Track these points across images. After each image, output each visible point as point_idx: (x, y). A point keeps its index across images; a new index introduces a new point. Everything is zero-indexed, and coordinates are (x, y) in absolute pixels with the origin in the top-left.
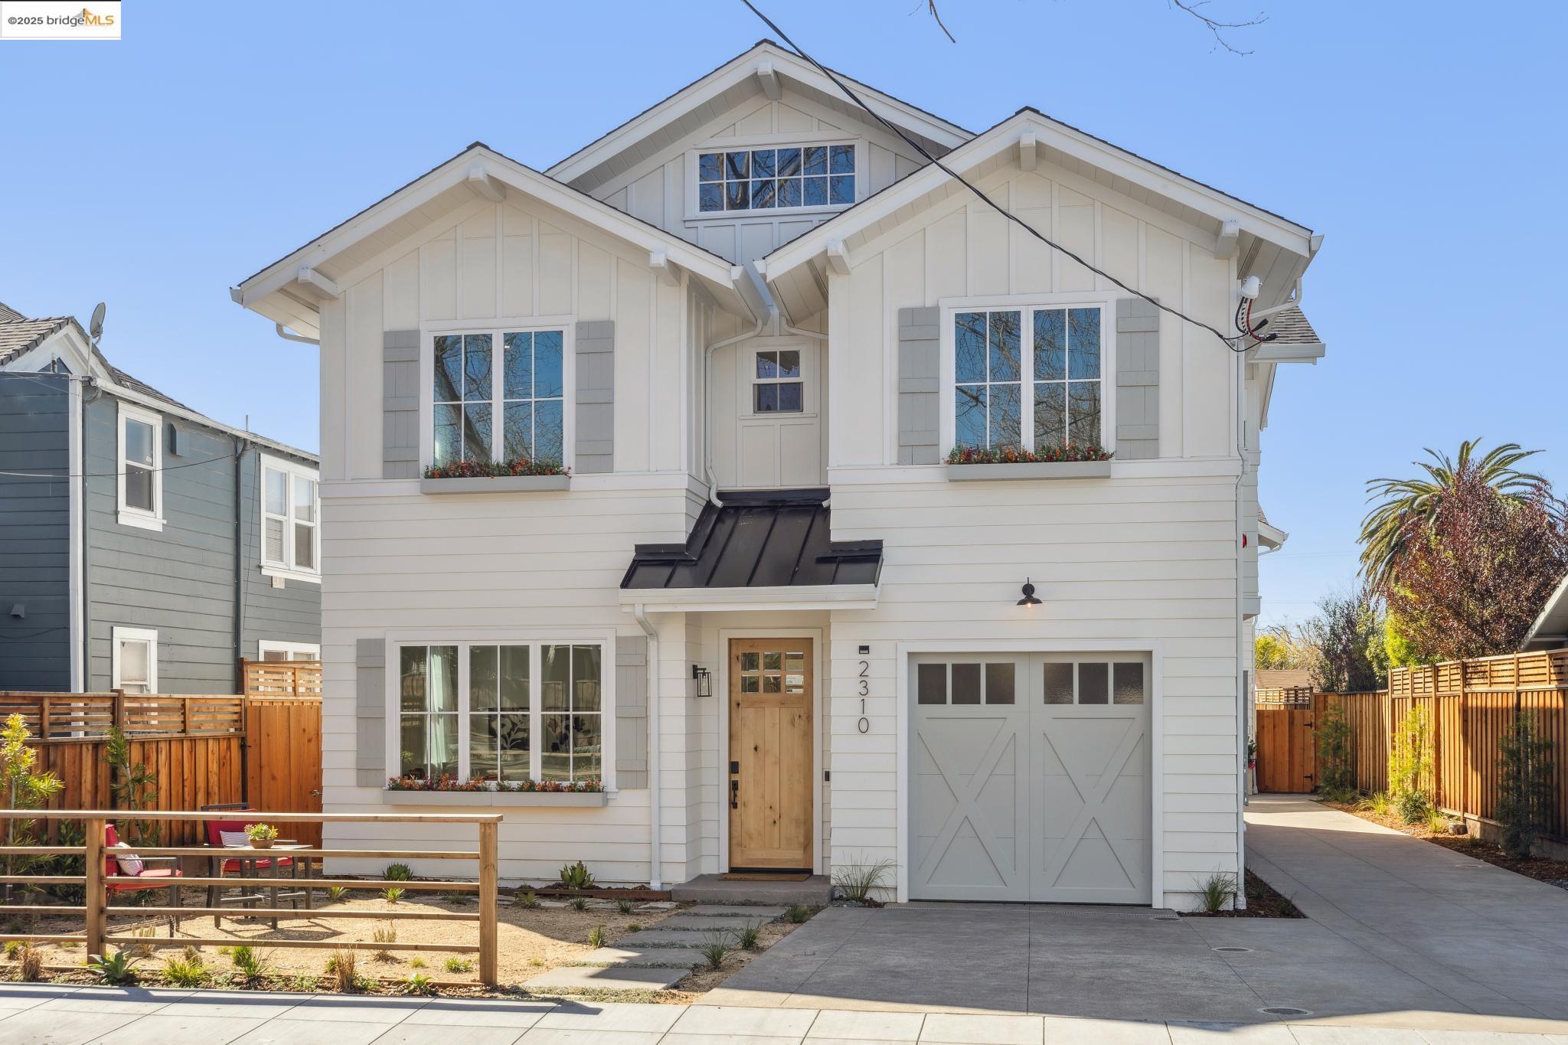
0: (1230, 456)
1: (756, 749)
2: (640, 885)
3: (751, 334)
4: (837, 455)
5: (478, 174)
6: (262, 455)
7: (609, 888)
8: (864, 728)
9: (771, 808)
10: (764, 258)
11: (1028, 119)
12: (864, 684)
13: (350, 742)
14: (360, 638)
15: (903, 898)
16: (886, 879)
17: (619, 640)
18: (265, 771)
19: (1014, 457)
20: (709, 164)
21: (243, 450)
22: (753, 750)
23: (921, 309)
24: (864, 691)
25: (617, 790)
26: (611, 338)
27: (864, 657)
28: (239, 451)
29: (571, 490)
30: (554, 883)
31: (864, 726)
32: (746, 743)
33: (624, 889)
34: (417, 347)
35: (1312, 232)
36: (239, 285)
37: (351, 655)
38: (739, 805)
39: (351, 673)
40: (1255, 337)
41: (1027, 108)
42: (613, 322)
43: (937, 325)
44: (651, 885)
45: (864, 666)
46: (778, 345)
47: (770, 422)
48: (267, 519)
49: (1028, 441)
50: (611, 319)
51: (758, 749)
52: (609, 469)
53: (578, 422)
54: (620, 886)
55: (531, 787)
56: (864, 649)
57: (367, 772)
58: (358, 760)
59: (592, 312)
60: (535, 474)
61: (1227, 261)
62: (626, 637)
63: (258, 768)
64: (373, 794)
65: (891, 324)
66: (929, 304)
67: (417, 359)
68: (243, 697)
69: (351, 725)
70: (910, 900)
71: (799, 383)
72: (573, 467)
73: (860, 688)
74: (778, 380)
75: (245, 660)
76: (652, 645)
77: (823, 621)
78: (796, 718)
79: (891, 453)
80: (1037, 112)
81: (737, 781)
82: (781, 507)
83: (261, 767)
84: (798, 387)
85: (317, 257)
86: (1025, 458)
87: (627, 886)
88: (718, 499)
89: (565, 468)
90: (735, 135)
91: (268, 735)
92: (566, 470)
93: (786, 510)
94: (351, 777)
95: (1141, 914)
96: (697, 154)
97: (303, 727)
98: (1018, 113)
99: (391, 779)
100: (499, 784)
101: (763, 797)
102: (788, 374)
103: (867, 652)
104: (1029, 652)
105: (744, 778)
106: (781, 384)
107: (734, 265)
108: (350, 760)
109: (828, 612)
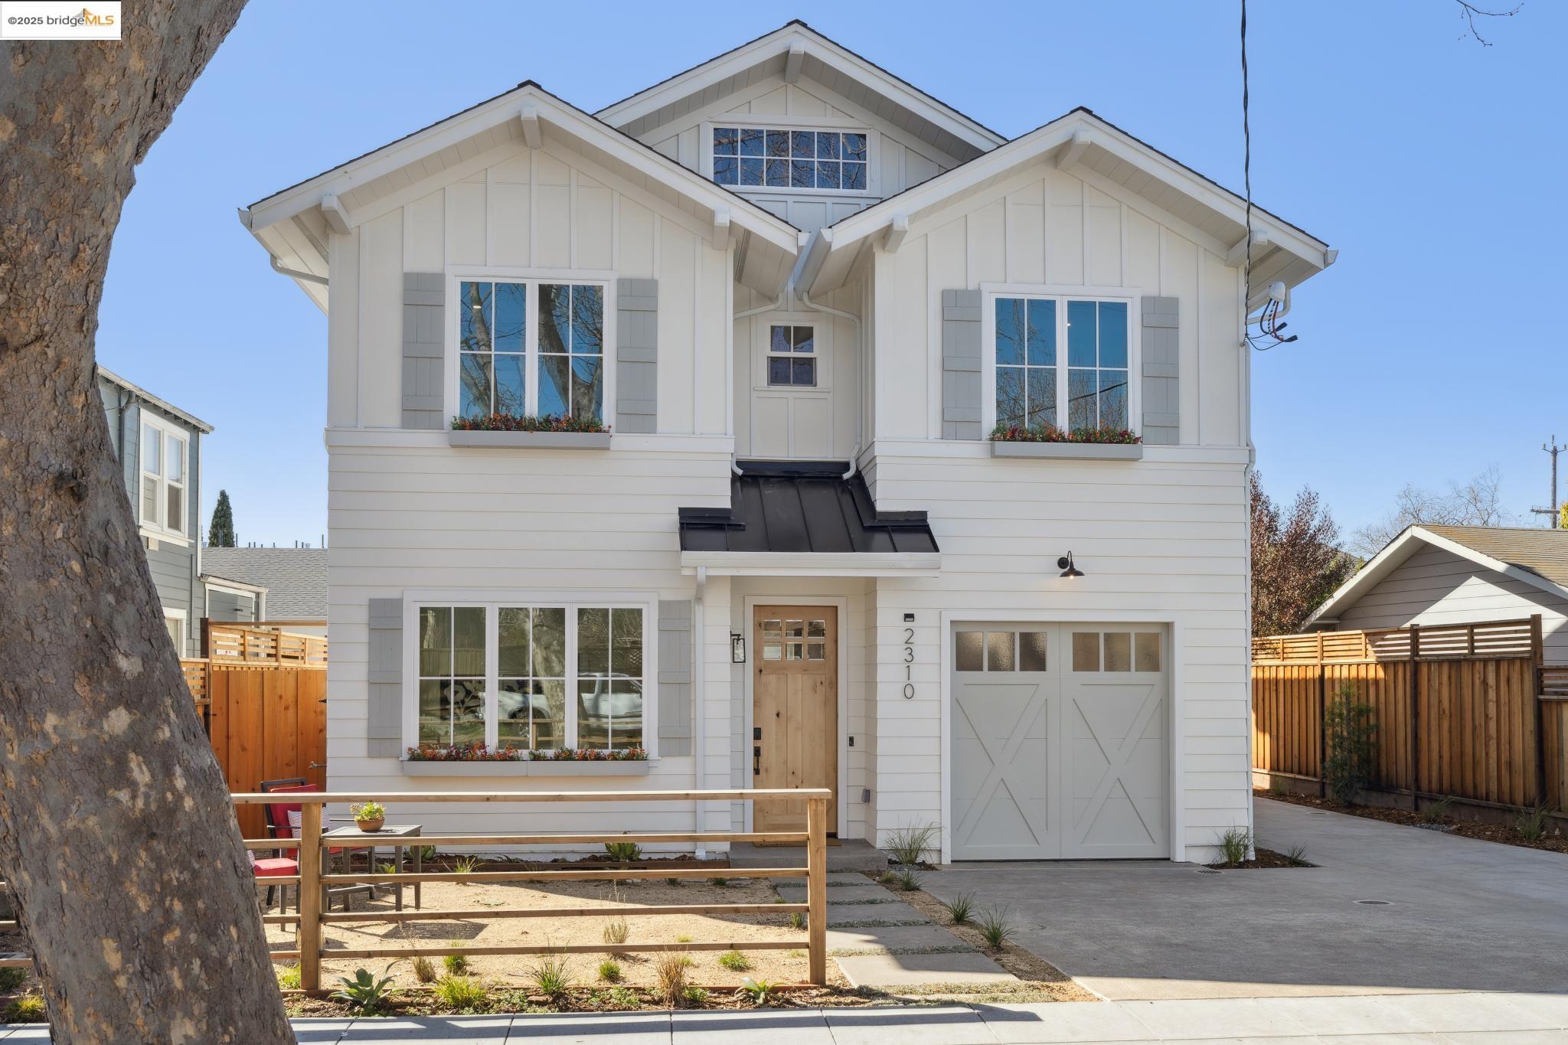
0: (1239, 445)
1: (778, 715)
2: (682, 854)
3: (772, 307)
4: (883, 428)
5: (530, 113)
6: (141, 409)
7: (650, 859)
8: (909, 694)
9: (793, 773)
10: (830, 227)
11: (1081, 119)
12: (909, 651)
13: (361, 710)
14: (372, 597)
15: (946, 860)
16: (933, 842)
17: (664, 606)
18: (234, 742)
19: (1050, 436)
20: (725, 139)
21: (126, 404)
22: (775, 716)
23: (963, 291)
24: (909, 658)
25: (660, 758)
26: (654, 297)
27: (909, 624)
28: (123, 404)
29: (611, 449)
30: (589, 855)
31: (909, 692)
32: (770, 710)
33: (665, 859)
34: (441, 291)
35: (1328, 246)
36: (249, 207)
37: (363, 615)
38: (761, 772)
39: (363, 635)
40: (1277, 337)
41: (1082, 108)
42: (657, 281)
43: (980, 308)
44: (697, 854)
45: (909, 633)
46: (794, 319)
47: (785, 395)
48: (145, 478)
49: (1062, 422)
50: (655, 278)
51: (780, 715)
52: (652, 430)
53: (619, 382)
54: (661, 856)
55: (568, 756)
56: (909, 617)
57: (381, 740)
58: (370, 728)
59: (637, 270)
60: (578, 431)
61: (1235, 269)
62: (670, 601)
63: (225, 740)
64: (386, 766)
65: (935, 304)
66: (971, 287)
67: (442, 304)
68: (207, 660)
69: (362, 691)
70: (952, 861)
71: (812, 359)
72: (613, 425)
73: (905, 655)
74: (792, 354)
75: (210, 621)
76: (698, 610)
77: (869, 587)
78: (818, 684)
79: (935, 428)
80: (1089, 112)
81: (760, 747)
82: (798, 477)
83: (228, 737)
84: (810, 362)
85: (341, 185)
86: (1061, 439)
87: (668, 856)
88: (738, 467)
89: (605, 425)
90: (750, 112)
91: (238, 703)
92: (607, 429)
93: (803, 480)
94: (361, 747)
95: (1160, 868)
96: (711, 128)
97: (279, 694)
98: (1072, 112)
99: (410, 749)
100: (531, 753)
101: (786, 762)
102: (802, 350)
103: (912, 619)
104: (1059, 622)
105: (767, 743)
106: (794, 358)
107: (800, 231)
108: (360, 728)
109: (875, 578)
